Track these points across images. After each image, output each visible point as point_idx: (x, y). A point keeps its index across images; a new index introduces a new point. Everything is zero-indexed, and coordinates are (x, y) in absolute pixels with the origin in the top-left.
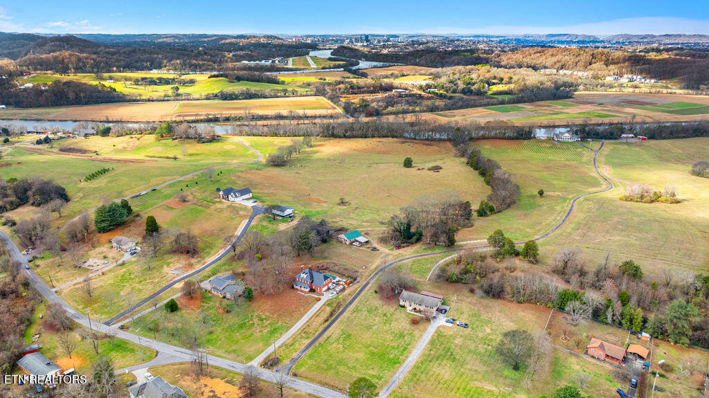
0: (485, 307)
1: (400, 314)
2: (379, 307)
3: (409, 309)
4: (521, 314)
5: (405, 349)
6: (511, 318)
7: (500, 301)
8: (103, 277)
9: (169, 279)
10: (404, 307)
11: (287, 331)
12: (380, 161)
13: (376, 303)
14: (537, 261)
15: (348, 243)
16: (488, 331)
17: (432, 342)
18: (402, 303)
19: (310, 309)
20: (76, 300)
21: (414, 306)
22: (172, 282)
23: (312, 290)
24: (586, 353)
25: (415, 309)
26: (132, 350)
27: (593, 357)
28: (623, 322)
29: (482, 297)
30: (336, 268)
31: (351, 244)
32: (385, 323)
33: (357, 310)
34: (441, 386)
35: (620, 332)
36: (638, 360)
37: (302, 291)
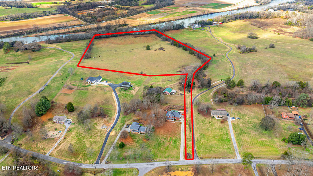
0: (240, 109)
1: (214, 121)
2: (205, 120)
3: (216, 117)
4: (253, 109)
5: (227, 134)
6: (251, 111)
7: (244, 106)
8: (66, 140)
9: (105, 132)
10: (214, 117)
11: (180, 140)
12: (133, 48)
13: (202, 118)
14: (243, 86)
15: (169, 94)
16: (247, 118)
17: (234, 128)
18: (212, 116)
19: (181, 128)
20: (66, 157)
21: (217, 116)
22: (107, 133)
23: (175, 120)
24: (282, 118)
25: (218, 117)
26: (125, 172)
27: (285, 119)
28: (286, 104)
29: (236, 106)
30: (174, 107)
31: (171, 94)
32: (212, 126)
33: (197, 124)
34: (250, 144)
35: (285, 107)
36: (297, 116)
37: (171, 121)
